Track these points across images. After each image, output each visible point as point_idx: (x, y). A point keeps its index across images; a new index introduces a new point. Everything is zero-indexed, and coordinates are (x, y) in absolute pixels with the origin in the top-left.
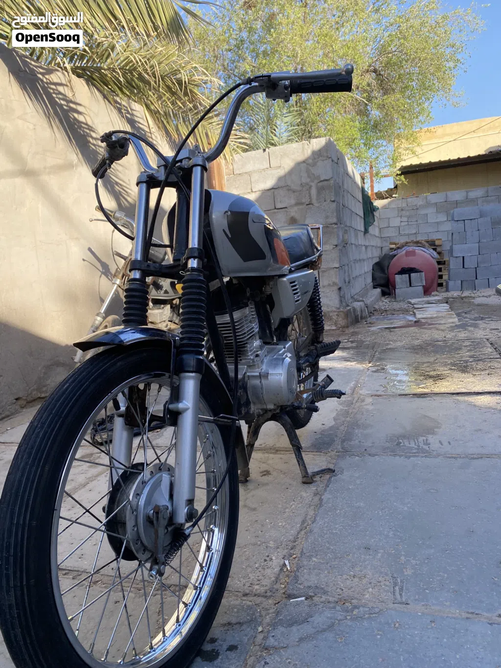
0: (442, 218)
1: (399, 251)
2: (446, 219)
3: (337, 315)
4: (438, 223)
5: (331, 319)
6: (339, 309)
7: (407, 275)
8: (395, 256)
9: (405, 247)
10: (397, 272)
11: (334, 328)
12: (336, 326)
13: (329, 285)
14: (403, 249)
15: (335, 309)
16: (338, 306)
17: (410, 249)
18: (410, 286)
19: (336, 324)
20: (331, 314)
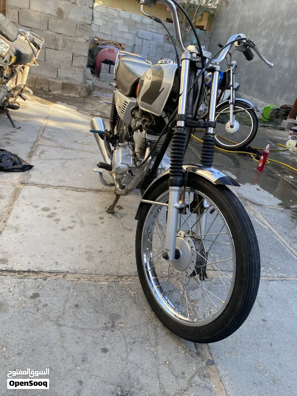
0: (126, 29)
1: (104, 46)
2: (127, 31)
3: (81, 88)
4: (123, 32)
5: (77, 90)
6: (82, 84)
7: (109, 65)
8: (101, 49)
9: (108, 45)
10: (102, 61)
11: (78, 96)
12: (79, 95)
13: (79, 66)
14: (107, 46)
15: (80, 84)
16: (82, 82)
17: (112, 47)
18: (109, 72)
19: (79, 94)
20: (78, 87)
